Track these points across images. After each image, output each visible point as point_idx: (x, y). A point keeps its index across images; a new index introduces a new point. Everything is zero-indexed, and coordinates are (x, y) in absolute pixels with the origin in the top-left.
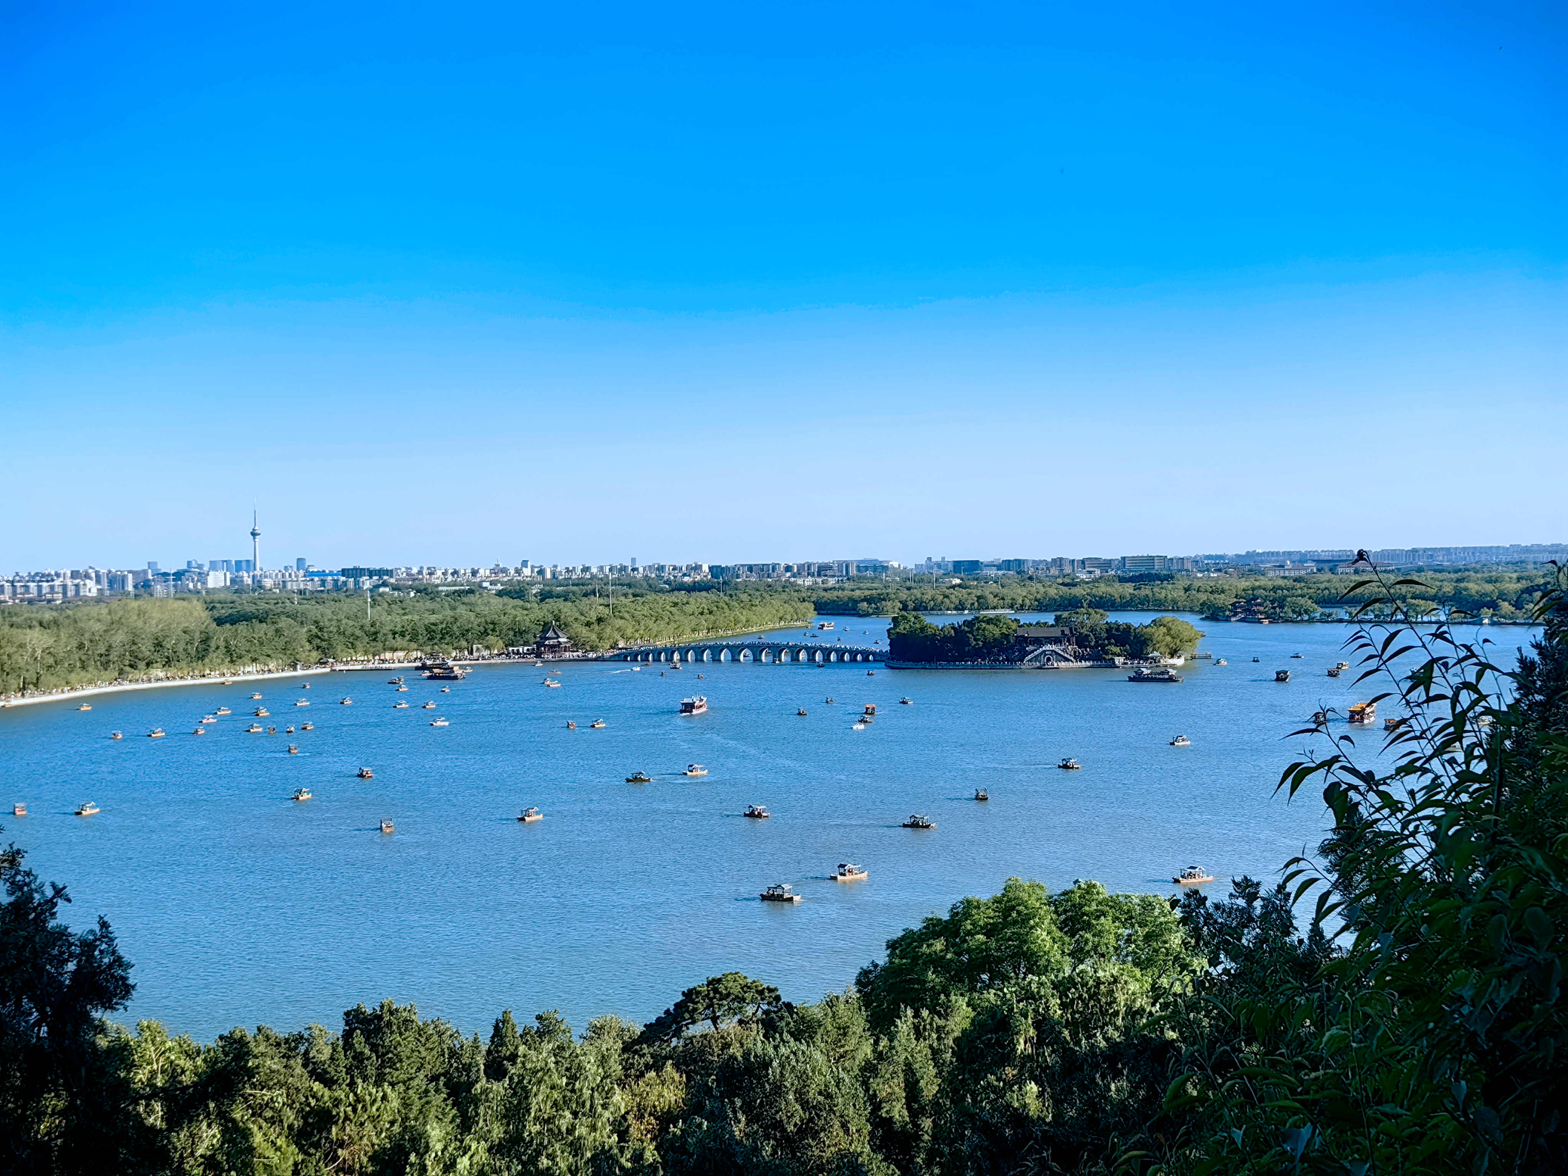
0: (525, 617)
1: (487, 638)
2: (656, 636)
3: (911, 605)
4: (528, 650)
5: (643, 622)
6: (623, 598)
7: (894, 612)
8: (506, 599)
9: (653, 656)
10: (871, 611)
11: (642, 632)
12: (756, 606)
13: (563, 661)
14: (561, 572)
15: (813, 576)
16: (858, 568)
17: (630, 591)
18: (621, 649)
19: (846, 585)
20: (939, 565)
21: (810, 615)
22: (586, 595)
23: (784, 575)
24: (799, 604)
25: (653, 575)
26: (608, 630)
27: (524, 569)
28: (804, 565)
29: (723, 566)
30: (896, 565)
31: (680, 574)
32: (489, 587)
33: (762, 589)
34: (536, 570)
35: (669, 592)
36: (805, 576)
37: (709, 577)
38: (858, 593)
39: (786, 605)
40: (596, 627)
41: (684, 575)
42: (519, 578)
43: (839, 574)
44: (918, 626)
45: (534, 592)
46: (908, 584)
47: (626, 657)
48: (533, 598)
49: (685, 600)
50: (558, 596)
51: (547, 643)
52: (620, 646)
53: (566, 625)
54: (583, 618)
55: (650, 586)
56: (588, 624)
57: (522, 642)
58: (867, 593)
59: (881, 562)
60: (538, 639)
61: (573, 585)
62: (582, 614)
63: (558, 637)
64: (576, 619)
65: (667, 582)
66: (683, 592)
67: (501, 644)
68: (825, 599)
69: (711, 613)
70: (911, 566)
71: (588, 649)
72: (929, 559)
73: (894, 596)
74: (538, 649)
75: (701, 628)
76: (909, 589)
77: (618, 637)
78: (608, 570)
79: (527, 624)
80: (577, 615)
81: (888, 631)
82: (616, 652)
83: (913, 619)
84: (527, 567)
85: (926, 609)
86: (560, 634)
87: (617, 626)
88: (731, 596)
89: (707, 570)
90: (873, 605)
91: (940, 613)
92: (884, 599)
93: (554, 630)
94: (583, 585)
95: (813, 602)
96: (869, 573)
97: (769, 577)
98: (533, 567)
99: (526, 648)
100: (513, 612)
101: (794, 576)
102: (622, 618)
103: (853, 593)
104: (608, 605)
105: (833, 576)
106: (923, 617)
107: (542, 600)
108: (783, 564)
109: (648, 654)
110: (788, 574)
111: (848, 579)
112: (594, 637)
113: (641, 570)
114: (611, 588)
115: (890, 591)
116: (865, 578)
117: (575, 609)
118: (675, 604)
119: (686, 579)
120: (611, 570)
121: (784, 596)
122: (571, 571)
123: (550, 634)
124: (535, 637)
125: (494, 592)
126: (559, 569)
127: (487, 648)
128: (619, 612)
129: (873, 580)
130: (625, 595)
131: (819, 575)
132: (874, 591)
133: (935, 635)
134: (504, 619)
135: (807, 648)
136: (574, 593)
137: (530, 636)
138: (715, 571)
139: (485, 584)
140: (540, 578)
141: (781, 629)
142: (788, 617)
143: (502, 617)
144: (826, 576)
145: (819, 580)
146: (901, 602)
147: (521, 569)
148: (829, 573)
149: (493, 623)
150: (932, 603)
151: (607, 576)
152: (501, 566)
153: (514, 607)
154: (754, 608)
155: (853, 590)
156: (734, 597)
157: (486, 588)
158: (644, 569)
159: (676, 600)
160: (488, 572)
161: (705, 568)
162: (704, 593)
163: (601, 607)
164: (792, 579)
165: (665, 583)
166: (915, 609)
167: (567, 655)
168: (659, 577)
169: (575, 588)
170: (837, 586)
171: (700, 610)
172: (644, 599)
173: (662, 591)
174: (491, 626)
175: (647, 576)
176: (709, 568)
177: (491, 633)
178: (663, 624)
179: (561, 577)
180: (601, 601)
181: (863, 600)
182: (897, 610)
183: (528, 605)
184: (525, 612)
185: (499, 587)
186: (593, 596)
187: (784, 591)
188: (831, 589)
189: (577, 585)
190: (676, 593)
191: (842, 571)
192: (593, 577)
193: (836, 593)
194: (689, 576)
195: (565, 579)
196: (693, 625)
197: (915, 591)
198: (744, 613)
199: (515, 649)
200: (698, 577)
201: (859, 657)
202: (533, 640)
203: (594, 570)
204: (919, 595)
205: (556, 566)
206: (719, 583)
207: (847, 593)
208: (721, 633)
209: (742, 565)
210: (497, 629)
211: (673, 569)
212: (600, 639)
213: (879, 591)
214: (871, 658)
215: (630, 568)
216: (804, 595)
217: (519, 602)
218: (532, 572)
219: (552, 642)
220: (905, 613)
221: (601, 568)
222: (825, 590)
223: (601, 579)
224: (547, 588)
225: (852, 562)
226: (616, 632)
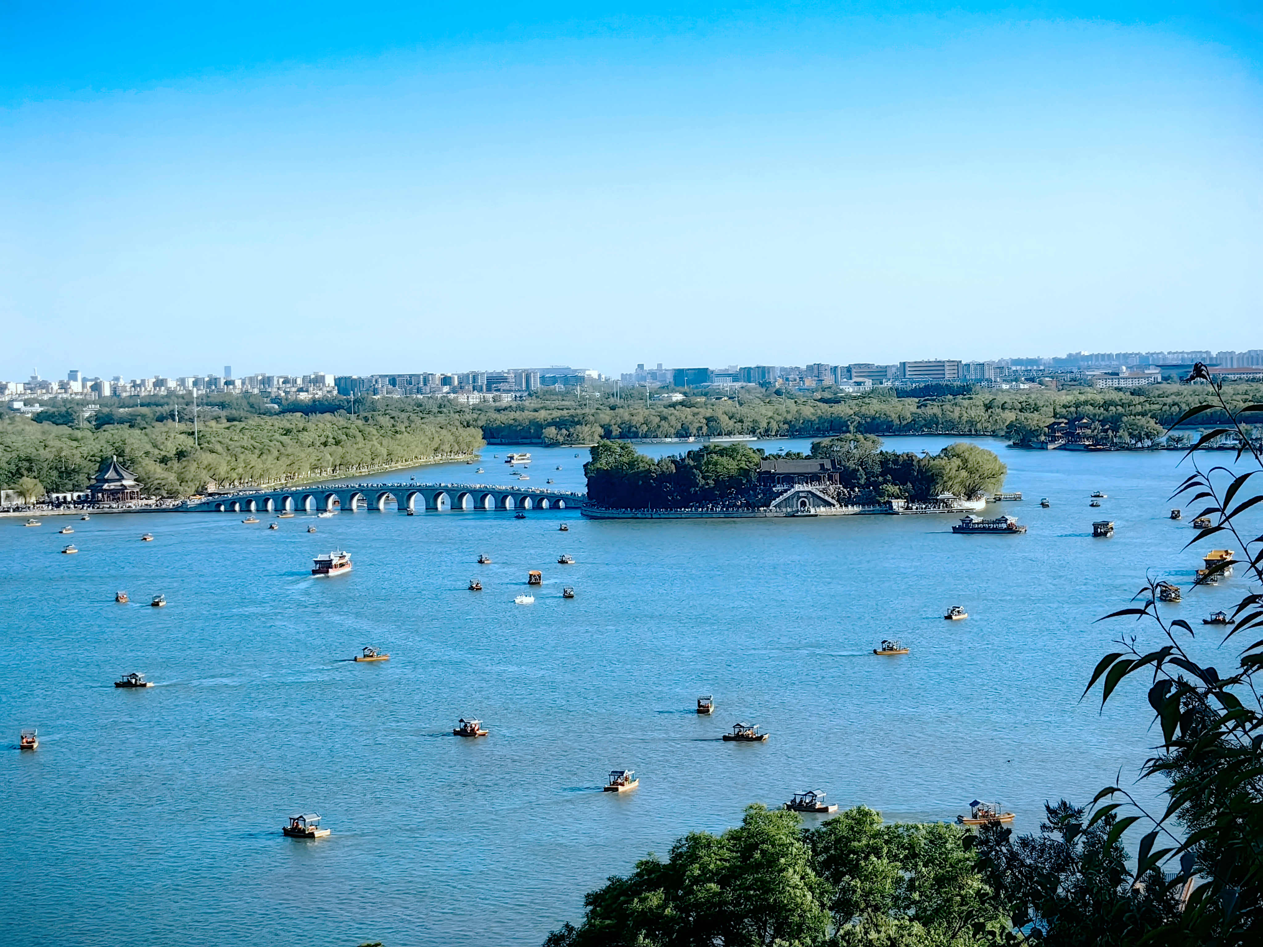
0: (74, 451)
1: (21, 481)
2: (261, 476)
3: (616, 431)
4: (79, 497)
5: (242, 457)
6: (213, 423)
7: (592, 441)
8: (46, 425)
9: (257, 504)
10: (561, 439)
11: (240, 470)
12: (401, 433)
13: (130, 512)
14: (124, 387)
15: (481, 390)
16: (543, 378)
17: (223, 413)
18: (211, 495)
19: (527, 403)
20: (653, 375)
21: (476, 445)
22: (161, 419)
23: (440, 390)
24: (461, 430)
25: (256, 391)
26: (193, 467)
27: (72, 383)
28: (468, 375)
29: (355, 377)
30: (595, 375)
31: (294, 389)
32: (24, 409)
33: (410, 409)
34: (89, 384)
35: (277, 414)
36: (469, 392)
37: (335, 392)
38: (542, 415)
39: (444, 432)
40: (176, 465)
41: (301, 390)
42: (65, 396)
43: (517, 388)
44: (625, 459)
45: (87, 415)
46: (612, 401)
47: (219, 505)
48: (86, 425)
49: (301, 426)
50: (121, 422)
51: (106, 486)
52: (210, 491)
53: (133, 461)
54: (156, 452)
55: (252, 406)
56: (164, 460)
57: (70, 487)
58: (556, 414)
59: (576, 371)
60: (93, 482)
61: (142, 405)
62: (155, 446)
63: (122, 478)
64: (147, 453)
65: (276, 400)
66: (299, 414)
67: (40, 489)
68: (498, 423)
69: (337, 443)
70: (615, 376)
71: (165, 495)
72: (641, 366)
73: (592, 418)
74: (93, 495)
75: (324, 464)
76: (613, 408)
77: (208, 479)
78: (191, 384)
79: (78, 460)
80: (149, 447)
81: (585, 466)
82: (204, 499)
83: (619, 450)
84: (75, 380)
85: (636, 435)
86: (124, 474)
87: (206, 463)
88: (366, 419)
89: (332, 384)
90: (564, 432)
91: (655, 440)
92: (579, 423)
93: (115, 467)
94: (157, 405)
95: (481, 427)
96: (559, 387)
97: (419, 391)
98: (84, 380)
99: (75, 495)
100: (58, 444)
101: (454, 391)
102: (212, 451)
103: (536, 414)
104: (193, 433)
105: (509, 391)
106: (632, 447)
107: (98, 427)
108: (438, 375)
109: (249, 502)
110: (446, 389)
111: (530, 395)
112: (172, 478)
113: (238, 383)
114: (196, 409)
115: (587, 410)
116: (553, 393)
117: (146, 439)
118: (287, 432)
119: (303, 396)
120: (195, 384)
121: (441, 419)
122: (139, 386)
123: (110, 474)
124: (89, 479)
125: (30, 415)
126: (122, 383)
127: (21, 494)
128: (208, 443)
129: (563, 395)
130: (217, 419)
131: (489, 390)
132: (565, 412)
133: (649, 471)
134: (45, 454)
135: (473, 492)
136: (143, 416)
137: (82, 477)
138: (343, 385)
139: (17, 405)
140: (94, 396)
141: (437, 465)
142: (447, 447)
143: (42, 451)
144: (499, 390)
145: (489, 396)
146: (602, 427)
147: (68, 384)
148: (502, 386)
149: (29, 460)
150: (645, 428)
151: (190, 393)
152: (40, 379)
153: (59, 438)
154: (399, 436)
155: (536, 411)
156: (370, 421)
157: (18, 410)
158: (243, 383)
159: (288, 426)
160: (21, 388)
161: (330, 381)
162: (328, 416)
163: (183, 437)
164: (452, 396)
165: (273, 401)
166: (622, 436)
167: (134, 504)
168: (264, 393)
169: (145, 410)
170: (514, 404)
171: (323, 439)
172: (243, 424)
173: (268, 413)
174: (27, 464)
175: (247, 392)
176: (335, 380)
177: (25, 473)
178: (270, 459)
179: (124, 395)
180: (182, 427)
181: (549, 425)
182: (597, 438)
183: (79, 434)
184: (75, 444)
185: (37, 408)
186: (170, 421)
187: (440, 412)
188: (505, 409)
189: (148, 405)
190: (288, 416)
191: (521, 384)
192: (171, 393)
193: (512, 415)
194: (307, 391)
195: (131, 396)
196: (313, 460)
197: (621, 410)
198: (385, 442)
199: (61, 496)
200: (320, 393)
201: (545, 504)
202: (86, 483)
203: (172, 384)
204: (627, 417)
205: (117, 379)
206: (349, 402)
207: (529, 415)
208: (353, 471)
209: (381, 376)
210: (35, 468)
211: (283, 383)
212: (182, 481)
213: (572, 412)
214: (562, 504)
215: (223, 381)
216: (468, 417)
217: (65, 430)
218: (84, 386)
219: (112, 486)
220: (608, 442)
221: (182, 382)
222: (498, 410)
223: (183, 397)
224: (106, 410)
225: (534, 371)
226: (205, 472)
